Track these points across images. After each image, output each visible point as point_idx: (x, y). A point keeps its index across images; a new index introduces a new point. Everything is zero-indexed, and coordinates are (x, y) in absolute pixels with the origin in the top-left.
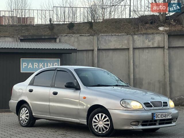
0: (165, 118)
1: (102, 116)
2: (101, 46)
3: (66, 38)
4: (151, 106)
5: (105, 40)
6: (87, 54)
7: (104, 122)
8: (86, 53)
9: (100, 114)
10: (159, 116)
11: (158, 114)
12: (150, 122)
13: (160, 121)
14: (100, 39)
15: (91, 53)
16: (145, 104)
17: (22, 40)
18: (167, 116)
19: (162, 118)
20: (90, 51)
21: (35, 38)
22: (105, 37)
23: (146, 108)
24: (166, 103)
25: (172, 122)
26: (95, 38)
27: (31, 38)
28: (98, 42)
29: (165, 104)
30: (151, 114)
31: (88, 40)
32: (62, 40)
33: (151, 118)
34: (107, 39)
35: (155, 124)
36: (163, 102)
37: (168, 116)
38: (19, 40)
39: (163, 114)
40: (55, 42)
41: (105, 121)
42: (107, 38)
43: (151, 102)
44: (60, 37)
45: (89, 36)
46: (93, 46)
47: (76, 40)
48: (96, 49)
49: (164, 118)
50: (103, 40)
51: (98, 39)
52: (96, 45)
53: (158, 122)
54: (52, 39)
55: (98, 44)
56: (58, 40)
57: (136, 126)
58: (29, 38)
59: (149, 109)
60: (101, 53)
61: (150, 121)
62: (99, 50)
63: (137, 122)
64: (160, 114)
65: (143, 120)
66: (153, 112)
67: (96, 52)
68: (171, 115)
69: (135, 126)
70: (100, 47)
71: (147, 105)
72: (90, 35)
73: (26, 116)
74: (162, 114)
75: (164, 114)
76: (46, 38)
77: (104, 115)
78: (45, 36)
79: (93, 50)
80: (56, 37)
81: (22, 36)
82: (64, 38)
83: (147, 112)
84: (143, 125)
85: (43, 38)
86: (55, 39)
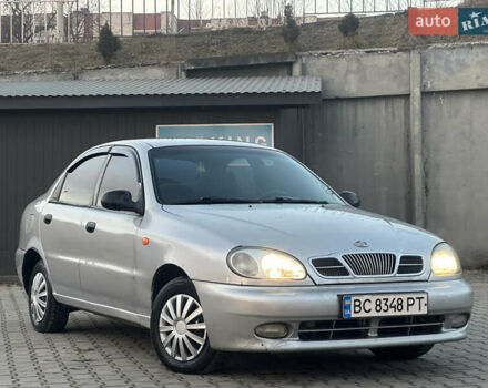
0: (398, 313)
1: (184, 301)
2: (435, 83)
3: (324, 60)
4: (344, 272)
5: (448, 61)
6: (390, 109)
7: (189, 323)
8: (386, 105)
9: (179, 297)
10: (371, 306)
11: (363, 299)
12: (336, 327)
13: (380, 325)
14: (431, 61)
15: (400, 104)
16: (317, 263)
17: (191, 74)
18: (405, 304)
19: (382, 314)
20: (398, 100)
21: (228, 64)
22: (448, 53)
23: (319, 278)
24: (419, 259)
25: (443, 330)
26: (415, 57)
27: (215, 65)
28: (422, 69)
29: (412, 264)
30: (335, 298)
31: (391, 65)
32: (312, 69)
33: (335, 311)
34: (453, 58)
35: (364, 335)
36: (402, 258)
37: (409, 305)
38: (183, 75)
39: (387, 300)
40: (290, 74)
41: (192, 322)
42: (453, 56)
43: (345, 257)
44: (304, 59)
45: (395, 52)
46: (408, 84)
47: (354, 66)
48: (416, 92)
49: (391, 313)
50: (441, 62)
51: (423, 62)
52: (418, 80)
53: (375, 326)
54: (281, 66)
55: (422, 78)
56: (297, 69)
57: (277, 341)
58: (210, 65)
59: (334, 282)
60: (433, 105)
61: (337, 322)
62: (425, 94)
63: (283, 324)
64: (373, 298)
65: (303, 320)
66: (346, 290)
67: (416, 102)
68: (424, 301)
69: (271, 341)
70: (429, 86)
71: (327, 266)
72: (400, 50)
73: (41, 298)
74: (381, 297)
75: (391, 298)
76: (261, 62)
77: (191, 300)
78: (256, 57)
79: (407, 96)
80: (289, 60)
81: (190, 61)
82: (318, 63)
83: (323, 291)
84: (304, 337)
85: (252, 63)
86: (290, 65)
